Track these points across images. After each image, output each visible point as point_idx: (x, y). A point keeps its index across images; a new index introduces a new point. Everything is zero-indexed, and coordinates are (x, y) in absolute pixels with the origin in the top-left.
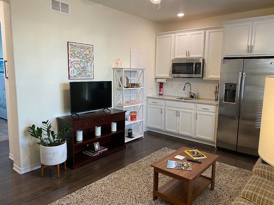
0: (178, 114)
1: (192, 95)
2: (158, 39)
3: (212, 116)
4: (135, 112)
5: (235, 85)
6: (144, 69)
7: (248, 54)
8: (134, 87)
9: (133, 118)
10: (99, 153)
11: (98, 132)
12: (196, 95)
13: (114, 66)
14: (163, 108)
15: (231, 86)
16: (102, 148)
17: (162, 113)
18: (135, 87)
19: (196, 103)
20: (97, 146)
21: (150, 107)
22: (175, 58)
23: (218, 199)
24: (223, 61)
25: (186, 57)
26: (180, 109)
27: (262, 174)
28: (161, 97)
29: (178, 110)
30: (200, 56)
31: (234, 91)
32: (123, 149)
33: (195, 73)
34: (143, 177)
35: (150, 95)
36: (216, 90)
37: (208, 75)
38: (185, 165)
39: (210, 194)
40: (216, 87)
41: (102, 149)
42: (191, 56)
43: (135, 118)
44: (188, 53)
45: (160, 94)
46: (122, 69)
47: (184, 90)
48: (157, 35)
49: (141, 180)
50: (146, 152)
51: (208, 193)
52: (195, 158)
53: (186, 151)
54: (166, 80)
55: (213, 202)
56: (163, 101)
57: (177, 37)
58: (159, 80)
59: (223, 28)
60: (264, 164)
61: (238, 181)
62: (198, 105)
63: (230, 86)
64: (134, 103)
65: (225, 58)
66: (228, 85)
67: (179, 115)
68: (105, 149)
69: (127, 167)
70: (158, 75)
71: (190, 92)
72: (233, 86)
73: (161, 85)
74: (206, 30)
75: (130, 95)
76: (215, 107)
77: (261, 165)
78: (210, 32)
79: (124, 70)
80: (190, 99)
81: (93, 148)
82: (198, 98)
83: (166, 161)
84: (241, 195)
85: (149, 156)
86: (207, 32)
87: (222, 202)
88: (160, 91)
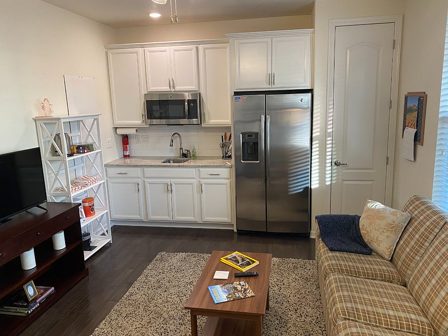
0: (169, 189)
1: (185, 152)
2: (110, 56)
3: (226, 184)
4: (91, 200)
5: (257, 134)
6: (98, 115)
7: (269, 86)
8: (85, 153)
9: (89, 211)
10: (40, 303)
11: (30, 260)
12: (191, 151)
13: (36, 114)
14: (140, 181)
15: (251, 136)
16: (42, 289)
17: (139, 190)
18: (86, 151)
19: (199, 166)
20: (30, 291)
21: (112, 183)
22: (149, 92)
23: (283, 320)
24: (236, 99)
25: (170, 90)
26: (172, 180)
27: (338, 269)
28: (128, 161)
29: (168, 181)
30: (193, 88)
31: (256, 144)
32: (84, 278)
33: (190, 118)
34: (154, 324)
35: (108, 160)
36: (223, 142)
37: (209, 119)
38: (239, 288)
39: (270, 317)
40: (222, 137)
41: (42, 291)
42: (178, 88)
43: (93, 210)
44: (172, 84)
45: (125, 156)
46: (59, 119)
47: (171, 146)
48: (108, 48)
49: (152, 331)
50: (131, 270)
51: (266, 316)
52: (244, 270)
53: (223, 260)
54: (135, 130)
55: (279, 329)
56: (139, 169)
57: (148, 54)
58: (120, 132)
59: (229, 42)
60: (333, 252)
61: (291, 281)
62: (201, 169)
63: (249, 136)
64: (87, 182)
65: (236, 93)
66: (247, 135)
67: (171, 191)
68: (50, 288)
69: (113, 314)
70: (119, 122)
71: (180, 149)
72: (253, 137)
73: (125, 139)
74: (199, 45)
75: (75, 167)
76: (229, 169)
77: (330, 254)
78: (205, 49)
79: (63, 121)
80: (182, 159)
81: (24, 297)
82: (195, 157)
83: (205, 290)
84: (342, 316)
85: (142, 278)
86: (201, 47)
87: (290, 325)
88: (125, 149)
